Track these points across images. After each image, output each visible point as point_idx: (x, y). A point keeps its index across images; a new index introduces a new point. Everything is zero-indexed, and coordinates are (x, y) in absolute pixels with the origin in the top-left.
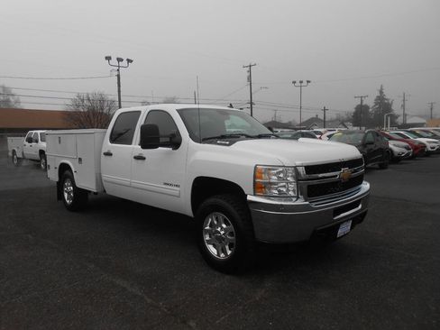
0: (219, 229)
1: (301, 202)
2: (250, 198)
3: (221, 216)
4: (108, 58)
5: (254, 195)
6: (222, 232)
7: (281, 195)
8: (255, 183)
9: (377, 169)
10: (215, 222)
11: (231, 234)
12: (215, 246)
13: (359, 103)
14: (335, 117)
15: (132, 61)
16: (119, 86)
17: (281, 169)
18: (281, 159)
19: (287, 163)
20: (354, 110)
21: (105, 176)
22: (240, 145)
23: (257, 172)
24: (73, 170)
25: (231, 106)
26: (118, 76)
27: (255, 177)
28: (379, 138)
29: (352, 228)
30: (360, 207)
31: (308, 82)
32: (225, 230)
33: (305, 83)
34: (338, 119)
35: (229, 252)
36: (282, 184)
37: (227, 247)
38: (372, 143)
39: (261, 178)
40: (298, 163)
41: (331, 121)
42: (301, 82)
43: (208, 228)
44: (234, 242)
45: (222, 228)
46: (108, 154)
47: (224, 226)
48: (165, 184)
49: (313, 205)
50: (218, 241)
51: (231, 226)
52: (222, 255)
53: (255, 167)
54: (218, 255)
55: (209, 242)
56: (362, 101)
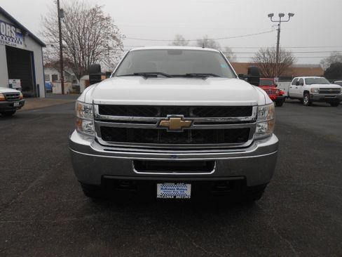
4: (271, 15)
15: (293, 15)
16: (278, 39)
26: (279, 30)
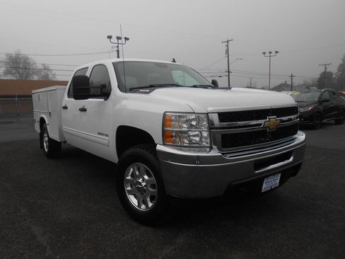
0: (140, 180)
1: (215, 153)
2: (160, 147)
3: (143, 166)
4: (110, 37)
5: (164, 145)
6: (144, 184)
7: (192, 146)
8: (164, 132)
9: (332, 124)
10: (137, 173)
11: (153, 186)
12: (136, 197)
13: (324, 70)
14: (302, 83)
15: (128, 39)
17: (193, 117)
18: (192, 104)
19: (199, 109)
20: (319, 76)
21: (65, 128)
22: (158, 93)
23: (166, 120)
24: (47, 123)
25: (174, 61)
26: (118, 51)
27: (164, 125)
28: (336, 96)
29: (281, 182)
30: (291, 159)
31: (276, 52)
32: (147, 181)
33: (273, 53)
34: (304, 84)
35: (150, 205)
36: (194, 133)
37: (148, 199)
38: (328, 101)
39: (170, 126)
40: (210, 109)
41: (299, 86)
42: (270, 53)
43: (129, 178)
44: (156, 195)
45: (144, 180)
46: (65, 108)
47: (146, 177)
48: (99, 133)
49: (227, 157)
50: (140, 192)
51: (153, 178)
52: (143, 207)
53: (164, 115)
54: (139, 206)
55: (130, 193)
56: (326, 69)
